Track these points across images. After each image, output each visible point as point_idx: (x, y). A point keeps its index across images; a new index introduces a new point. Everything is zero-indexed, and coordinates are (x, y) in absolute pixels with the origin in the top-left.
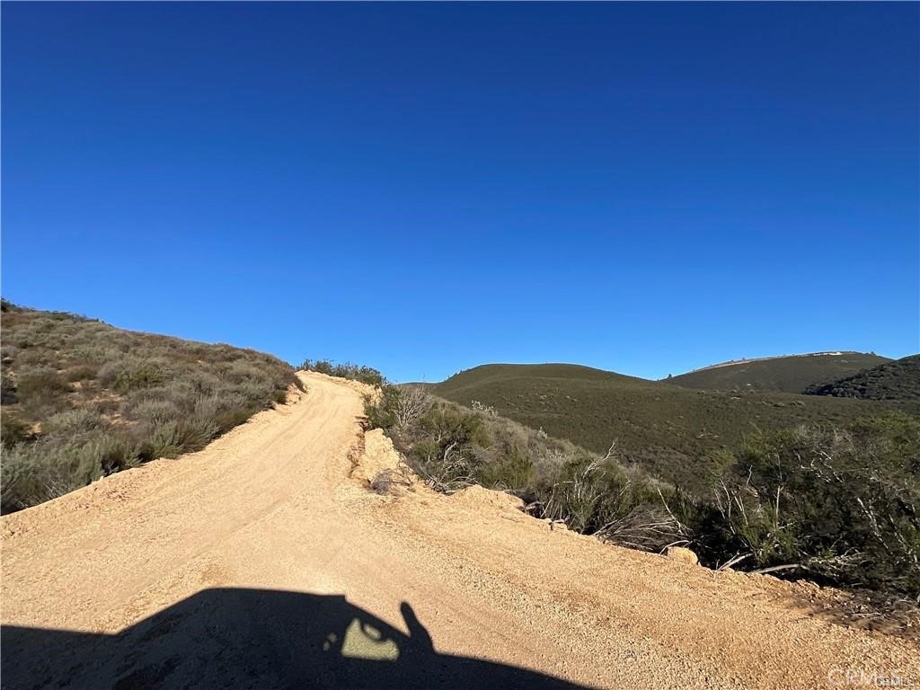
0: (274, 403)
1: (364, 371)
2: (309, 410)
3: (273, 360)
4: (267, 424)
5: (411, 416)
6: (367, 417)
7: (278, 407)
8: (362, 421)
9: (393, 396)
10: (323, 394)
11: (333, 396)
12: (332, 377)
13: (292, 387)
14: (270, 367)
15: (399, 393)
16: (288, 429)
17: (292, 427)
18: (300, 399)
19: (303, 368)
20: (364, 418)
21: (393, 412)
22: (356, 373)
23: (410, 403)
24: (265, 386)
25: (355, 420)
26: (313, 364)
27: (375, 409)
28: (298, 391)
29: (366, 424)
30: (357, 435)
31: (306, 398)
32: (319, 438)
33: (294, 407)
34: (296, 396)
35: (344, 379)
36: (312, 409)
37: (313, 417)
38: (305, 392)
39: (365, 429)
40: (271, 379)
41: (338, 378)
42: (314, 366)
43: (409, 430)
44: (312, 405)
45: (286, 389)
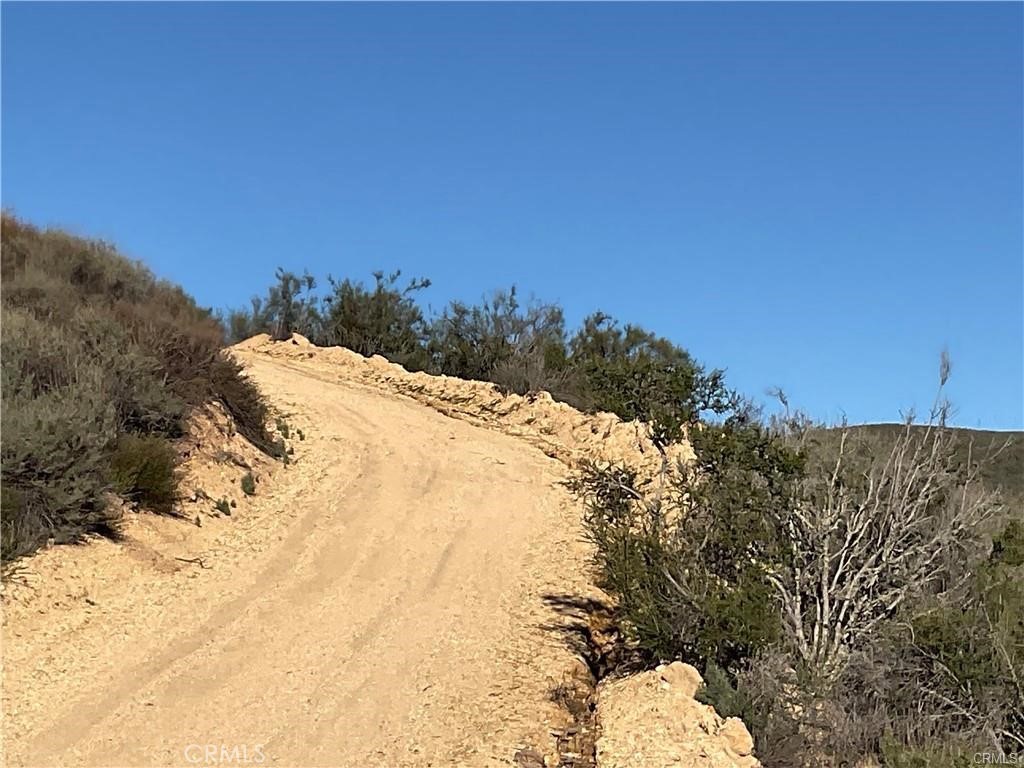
0: (115, 503)
1: (597, 342)
2: (295, 544)
3: (111, 277)
4: (78, 616)
5: (866, 604)
6: (611, 600)
7: (138, 525)
8: (586, 620)
9: (758, 480)
10: (369, 467)
11: (428, 482)
12: (419, 378)
13: (210, 424)
14: (91, 313)
15: (793, 467)
16: (184, 648)
17: (207, 632)
18: (249, 487)
19: (262, 326)
20: (592, 606)
21: (756, 575)
22: (555, 359)
23: (859, 525)
24: (68, 411)
25: (546, 615)
26: (319, 298)
27: (654, 551)
28: (239, 445)
29: (606, 642)
30: (557, 696)
31: (284, 485)
32: (351, 702)
33: (216, 529)
34: (227, 470)
35: (485, 391)
36: (314, 541)
37: (317, 585)
38: (276, 451)
39: (599, 667)
40: (97, 373)
41: (454, 384)
42: (323, 310)
43: (856, 684)
44: (309, 525)
45: (177, 432)
